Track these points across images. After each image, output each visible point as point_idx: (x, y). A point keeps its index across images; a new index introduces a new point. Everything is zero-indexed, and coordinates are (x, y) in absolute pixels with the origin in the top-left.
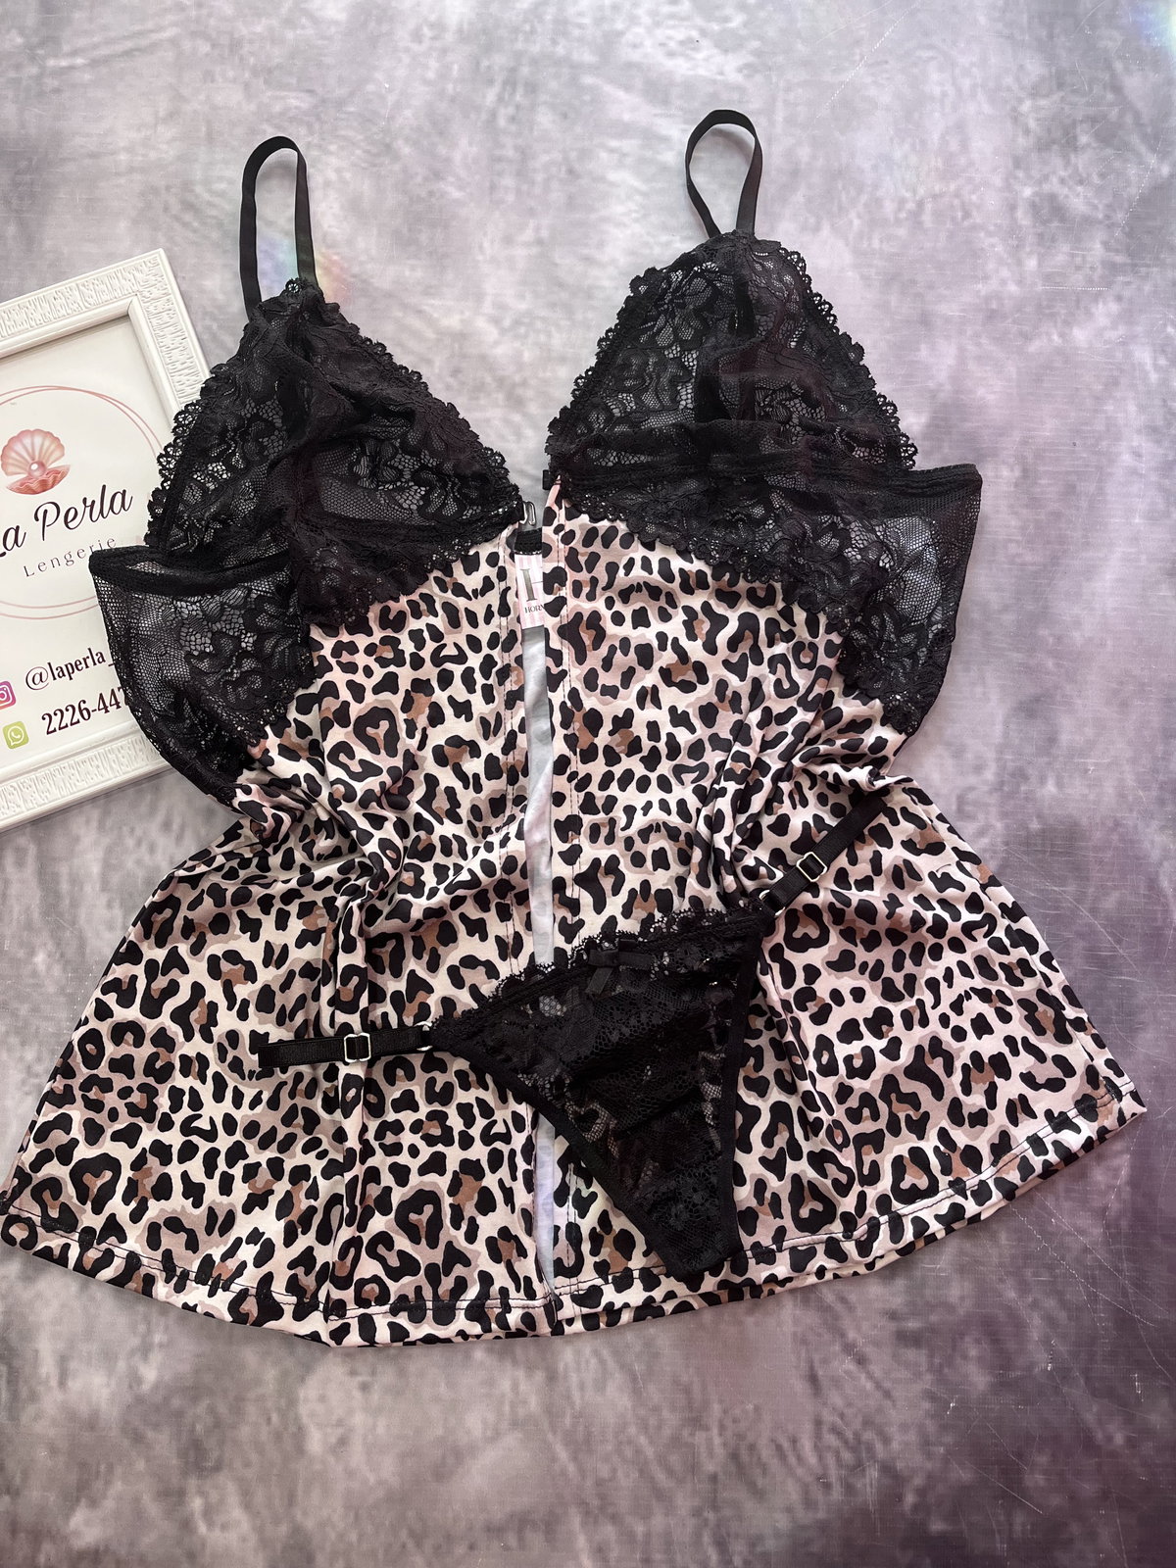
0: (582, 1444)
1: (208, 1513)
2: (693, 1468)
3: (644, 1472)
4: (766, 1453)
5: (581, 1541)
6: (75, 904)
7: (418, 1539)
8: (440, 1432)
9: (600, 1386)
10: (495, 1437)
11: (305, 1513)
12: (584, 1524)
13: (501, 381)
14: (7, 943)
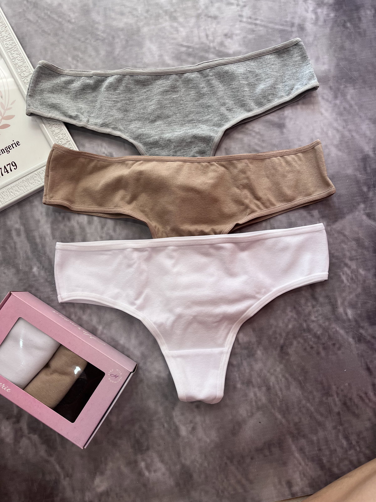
0: (286, 411)
1: (148, 467)
2: (330, 411)
3: (311, 416)
4: (356, 400)
5: (294, 448)
6: (44, 246)
7: (231, 459)
8: (230, 417)
9: (288, 387)
10: (252, 415)
11: (185, 459)
12: (293, 441)
13: (166, 12)
14: (21, 266)
